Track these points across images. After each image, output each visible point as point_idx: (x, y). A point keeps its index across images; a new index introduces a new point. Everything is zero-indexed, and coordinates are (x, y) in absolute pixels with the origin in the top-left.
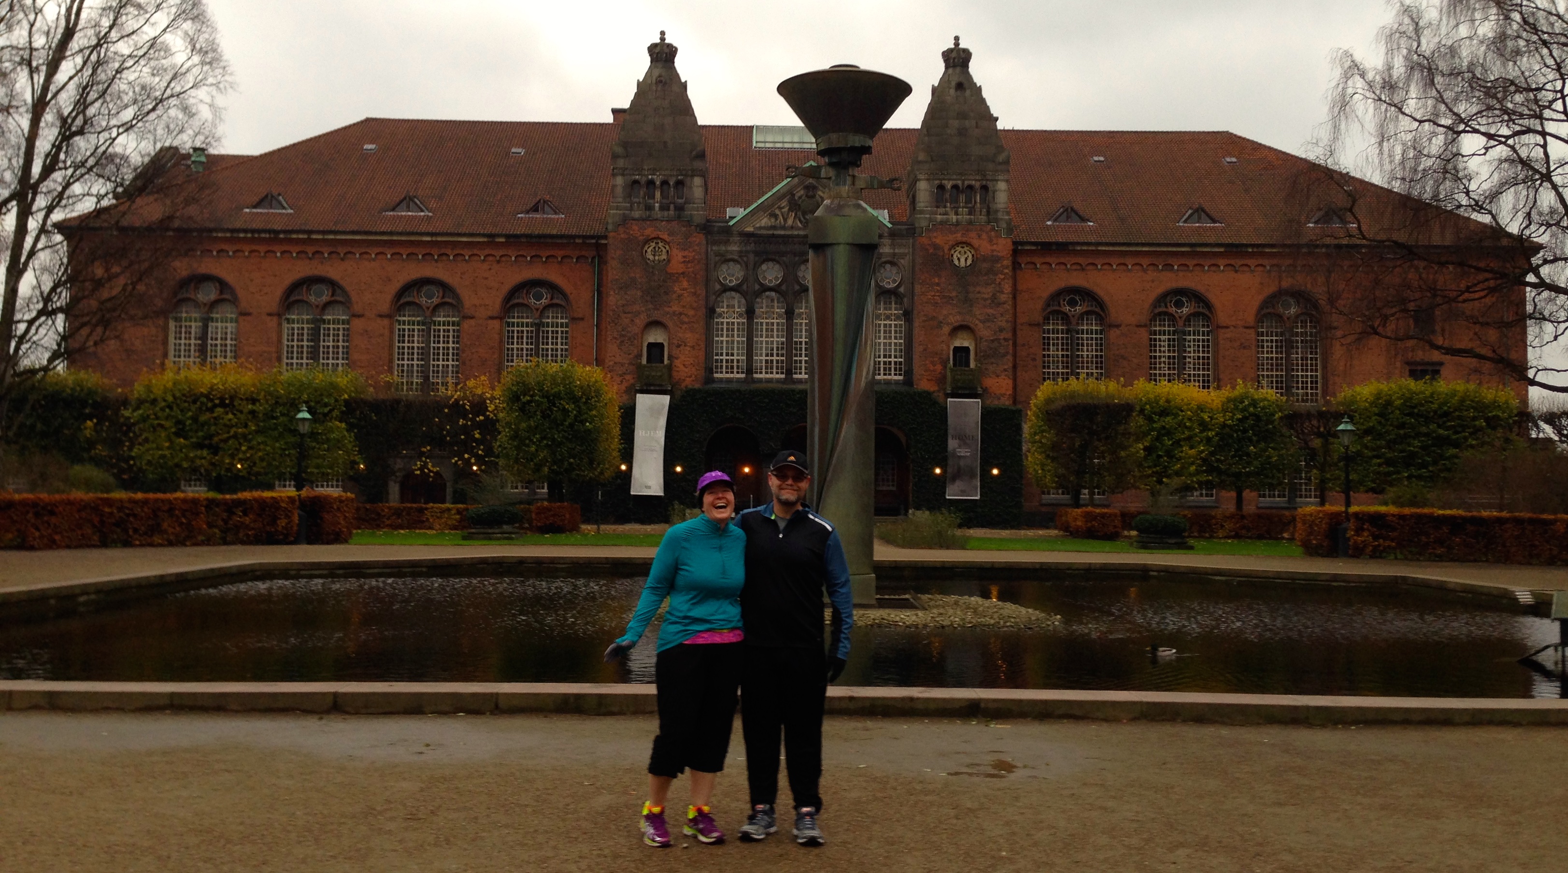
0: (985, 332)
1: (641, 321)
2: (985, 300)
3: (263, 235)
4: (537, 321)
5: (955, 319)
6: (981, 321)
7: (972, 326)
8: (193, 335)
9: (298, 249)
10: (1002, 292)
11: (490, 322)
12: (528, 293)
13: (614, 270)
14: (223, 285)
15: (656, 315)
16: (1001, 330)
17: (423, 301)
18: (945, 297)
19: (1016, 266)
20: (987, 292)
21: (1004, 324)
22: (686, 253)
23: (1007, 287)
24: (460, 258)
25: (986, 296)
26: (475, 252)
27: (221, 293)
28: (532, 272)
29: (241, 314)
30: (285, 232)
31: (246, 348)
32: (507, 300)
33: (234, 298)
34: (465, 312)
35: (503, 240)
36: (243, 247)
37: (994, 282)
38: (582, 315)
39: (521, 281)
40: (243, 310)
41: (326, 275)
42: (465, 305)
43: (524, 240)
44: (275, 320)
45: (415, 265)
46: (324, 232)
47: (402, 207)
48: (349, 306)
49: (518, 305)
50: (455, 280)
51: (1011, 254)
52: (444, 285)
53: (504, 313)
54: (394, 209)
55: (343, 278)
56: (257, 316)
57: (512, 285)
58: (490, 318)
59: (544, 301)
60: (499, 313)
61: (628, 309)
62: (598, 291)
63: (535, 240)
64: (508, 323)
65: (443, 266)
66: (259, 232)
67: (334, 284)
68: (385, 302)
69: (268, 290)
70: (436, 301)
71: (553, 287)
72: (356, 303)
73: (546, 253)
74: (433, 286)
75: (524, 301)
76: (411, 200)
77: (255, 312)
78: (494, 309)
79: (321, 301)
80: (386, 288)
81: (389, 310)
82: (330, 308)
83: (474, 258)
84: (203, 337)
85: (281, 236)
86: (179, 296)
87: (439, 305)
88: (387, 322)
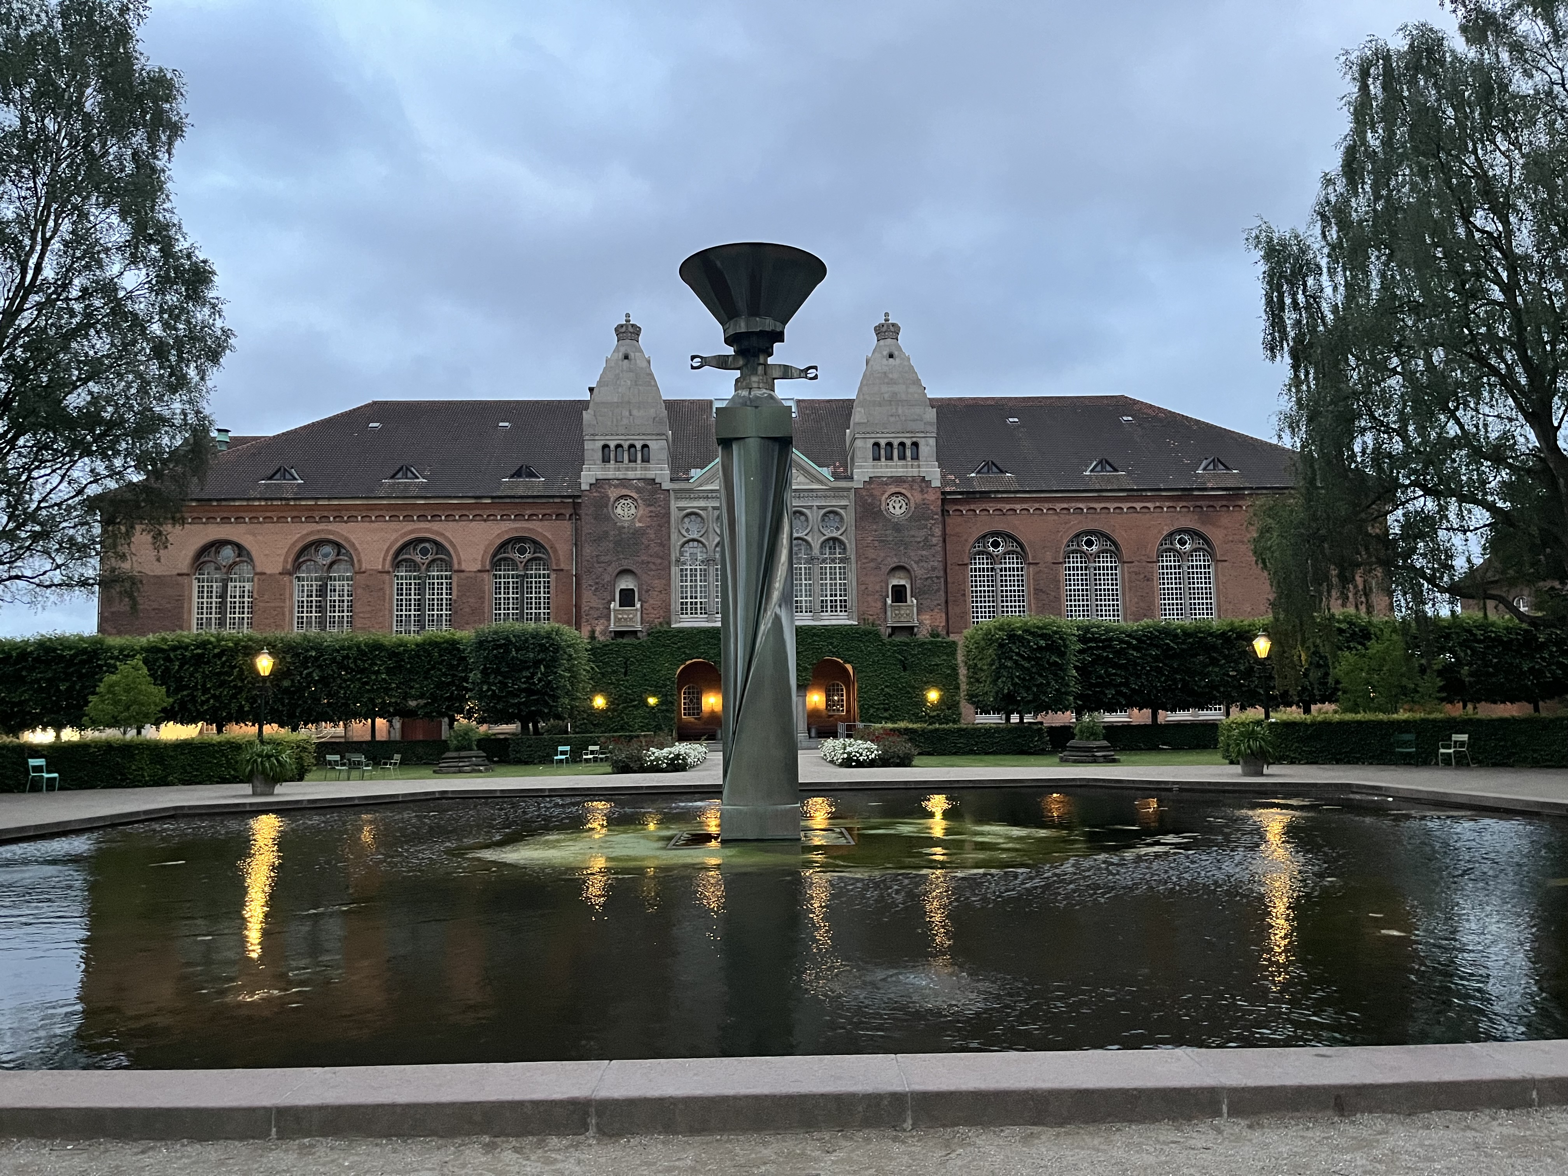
0: (918, 571)
1: (613, 569)
2: (919, 542)
3: (275, 503)
4: (522, 573)
5: (893, 562)
6: (917, 563)
7: (908, 567)
8: (214, 594)
9: (307, 514)
10: (933, 535)
11: (479, 574)
12: (513, 548)
13: (588, 526)
14: (240, 549)
15: (626, 565)
16: (934, 569)
17: (418, 558)
18: (883, 541)
19: (944, 512)
20: (921, 534)
21: (936, 564)
22: (652, 508)
23: (938, 531)
24: (451, 518)
25: (918, 539)
26: (465, 512)
27: (239, 555)
28: (516, 529)
29: (256, 574)
30: (295, 499)
31: (261, 604)
32: (494, 555)
33: (250, 560)
34: (456, 567)
35: (489, 501)
36: (258, 515)
37: (925, 526)
38: (562, 566)
39: (506, 537)
40: (258, 570)
41: (331, 537)
42: (455, 561)
43: (508, 500)
44: (286, 578)
45: (410, 526)
46: (329, 499)
47: (400, 475)
48: (353, 565)
49: (505, 559)
50: (446, 538)
51: (939, 502)
52: (436, 543)
53: (492, 567)
54: (393, 477)
55: (347, 539)
56: (271, 575)
57: (499, 542)
58: (479, 571)
59: (528, 556)
60: (488, 568)
61: (602, 558)
62: (576, 544)
63: (517, 500)
64: (495, 576)
65: (436, 526)
66: (272, 499)
67: (338, 546)
68: (384, 560)
69: (279, 552)
70: (430, 557)
71: (534, 542)
72: (359, 561)
73: (528, 512)
74: (427, 545)
75: (510, 555)
76: (407, 469)
77: (268, 572)
78: (483, 564)
79: (328, 561)
80: (385, 547)
81: (388, 567)
82: (335, 567)
83: (464, 518)
84: (223, 596)
85: (292, 503)
86: (202, 560)
87: (433, 561)
88: (386, 577)
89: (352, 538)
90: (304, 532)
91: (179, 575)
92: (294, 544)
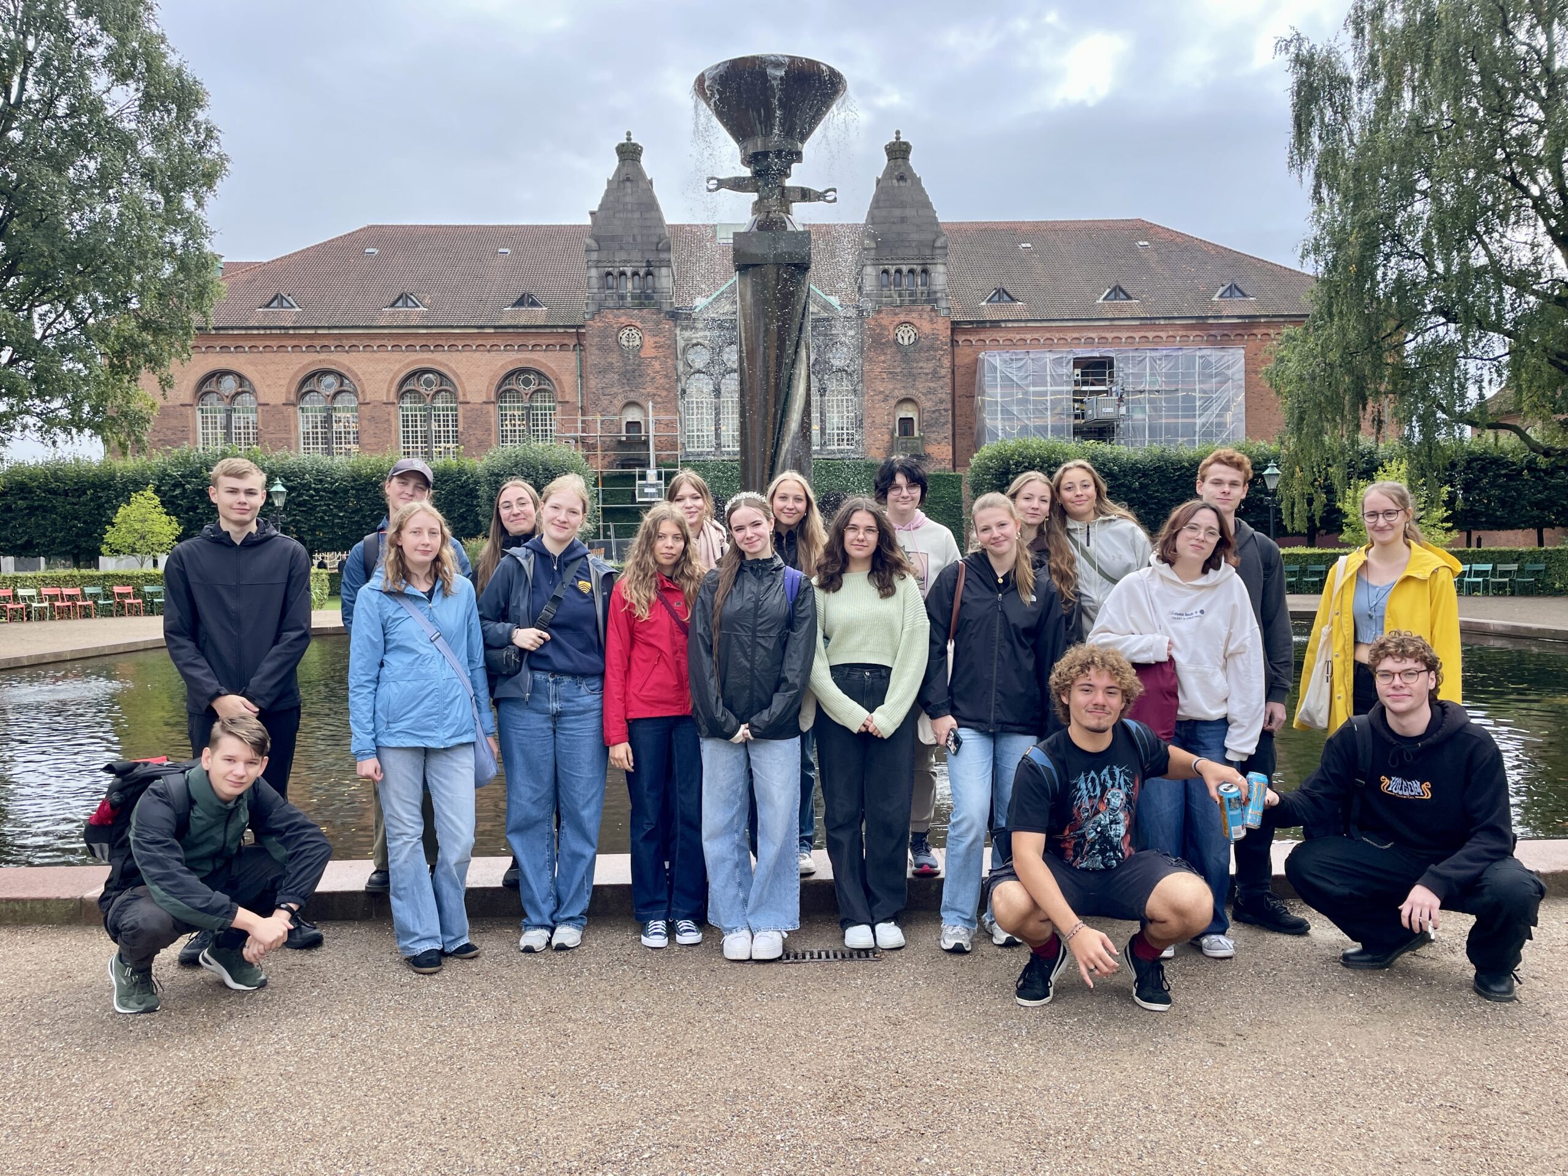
0: (927, 404)
1: (619, 402)
2: (927, 374)
3: (274, 332)
4: (528, 405)
5: (901, 394)
6: (923, 394)
7: (916, 399)
8: (218, 425)
9: (309, 343)
10: (942, 367)
11: (485, 406)
12: (518, 379)
13: (594, 357)
14: (241, 378)
15: (632, 397)
16: (941, 402)
17: (422, 389)
18: (891, 373)
19: (954, 343)
20: (928, 367)
21: (944, 396)
22: (657, 339)
23: (946, 362)
24: (454, 348)
25: (927, 371)
26: (467, 342)
27: (241, 386)
28: (520, 360)
29: (260, 405)
30: (294, 328)
31: (267, 436)
32: (500, 387)
33: (253, 391)
34: (461, 399)
35: (492, 331)
36: (257, 343)
37: (934, 358)
38: (567, 399)
39: (511, 368)
40: (262, 401)
41: (333, 367)
42: (460, 393)
43: (511, 330)
44: (291, 409)
45: (414, 356)
46: (329, 328)
47: (400, 303)
48: (357, 396)
49: (510, 391)
50: (450, 369)
51: (949, 333)
52: (441, 375)
53: (497, 399)
54: (393, 305)
55: (349, 370)
56: (275, 406)
57: (503, 373)
58: (485, 403)
59: (533, 388)
60: (493, 399)
61: (607, 391)
62: (581, 376)
63: (520, 330)
64: (501, 407)
65: (439, 356)
66: (270, 328)
67: (341, 376)
68: (389, 391)
69: (282, 382)
70: (435, 389)
71: (539, 374)
72: (363, 392)
73: (533, 342)
74: (431, 376)
75: (515, 387)
76: (407, 297)
77: (272, 403)
78: (488, 396)
79: (332, 391)
80: (389, 378)
81: (392, 398)
82: (339, 398)
83: (467, 348)
84: (228, 426)
85: (291, 332)
86: (204, 389)
87: (438, 392)
88: (391, 408)
89: (354, 368)
90: (306, 362)
91: (182, 405)
92: (296, 374)
